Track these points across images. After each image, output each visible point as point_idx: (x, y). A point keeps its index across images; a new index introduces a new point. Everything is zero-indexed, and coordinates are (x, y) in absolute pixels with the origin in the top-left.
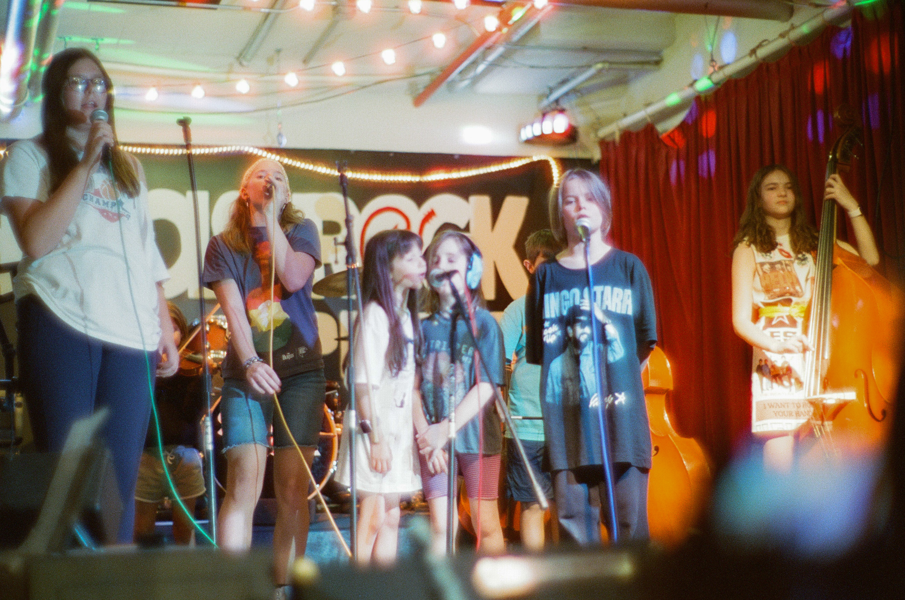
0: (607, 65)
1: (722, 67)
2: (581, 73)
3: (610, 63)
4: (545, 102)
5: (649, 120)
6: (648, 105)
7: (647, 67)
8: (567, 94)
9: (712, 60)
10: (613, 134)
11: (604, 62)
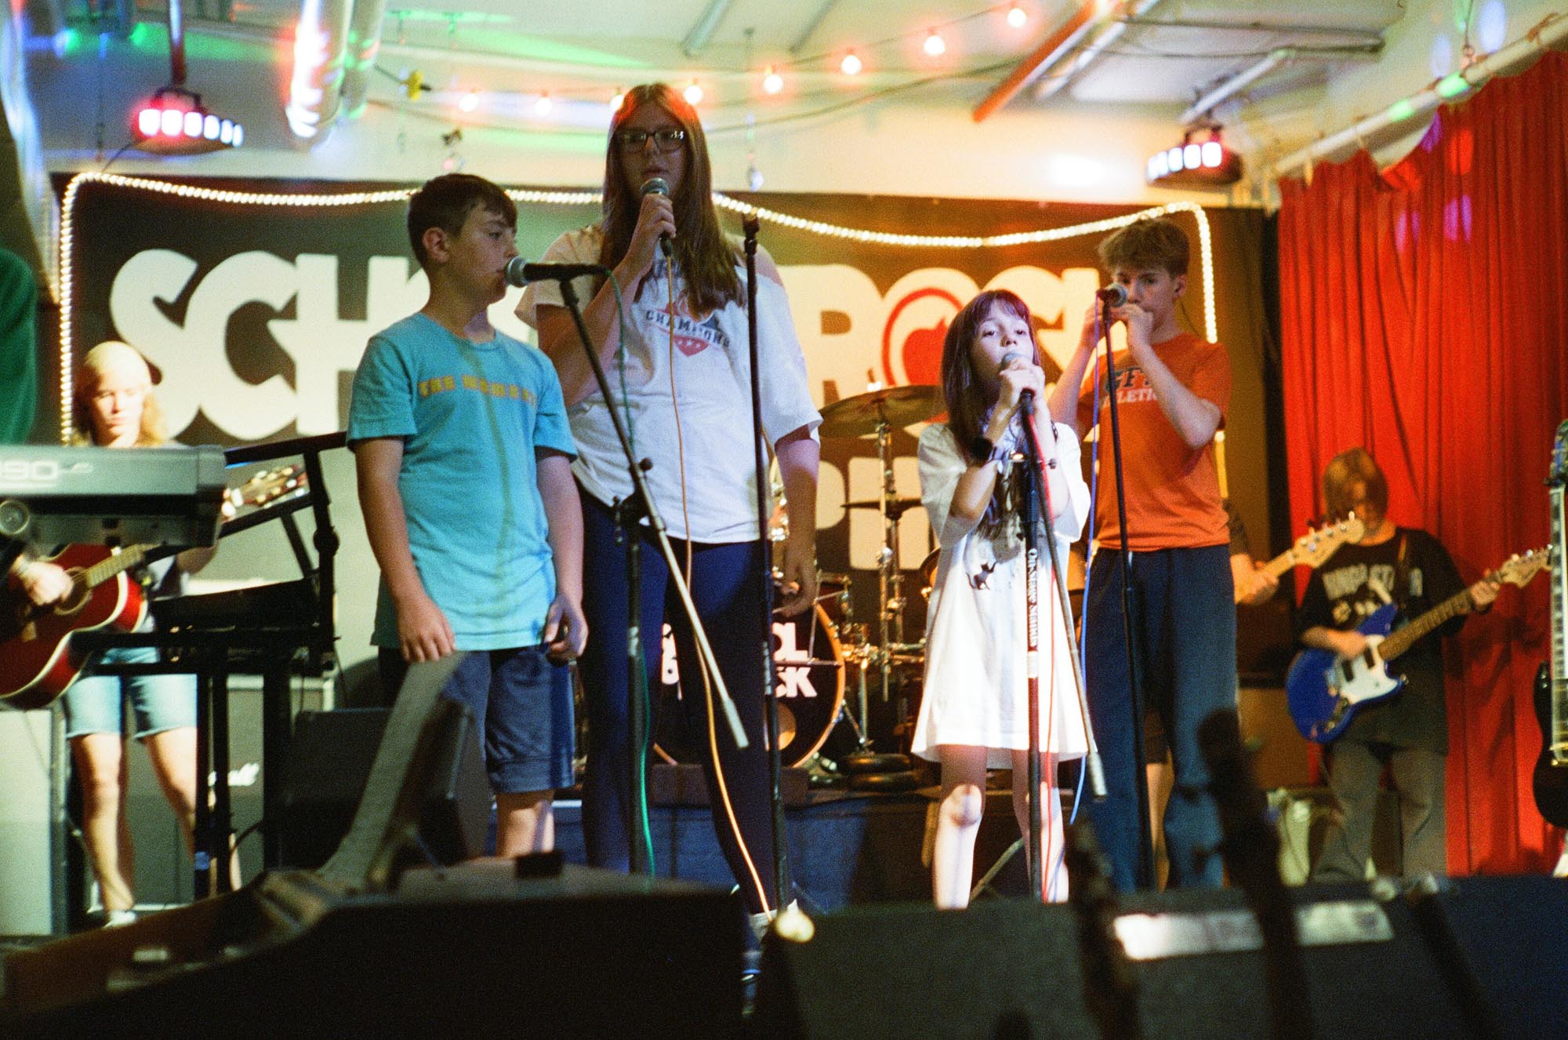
0: (1293, 53)
1: (1484, 58)
2: (1250, 67)
3: (1300, 49)
4: (1190, 115)
5: (1361, 145)
6: (1361, 118)
7: (1358, 56)
8: (1224, 102)
9: (1467, 46)
10: (1301, 167)
11: (1289, 47)
